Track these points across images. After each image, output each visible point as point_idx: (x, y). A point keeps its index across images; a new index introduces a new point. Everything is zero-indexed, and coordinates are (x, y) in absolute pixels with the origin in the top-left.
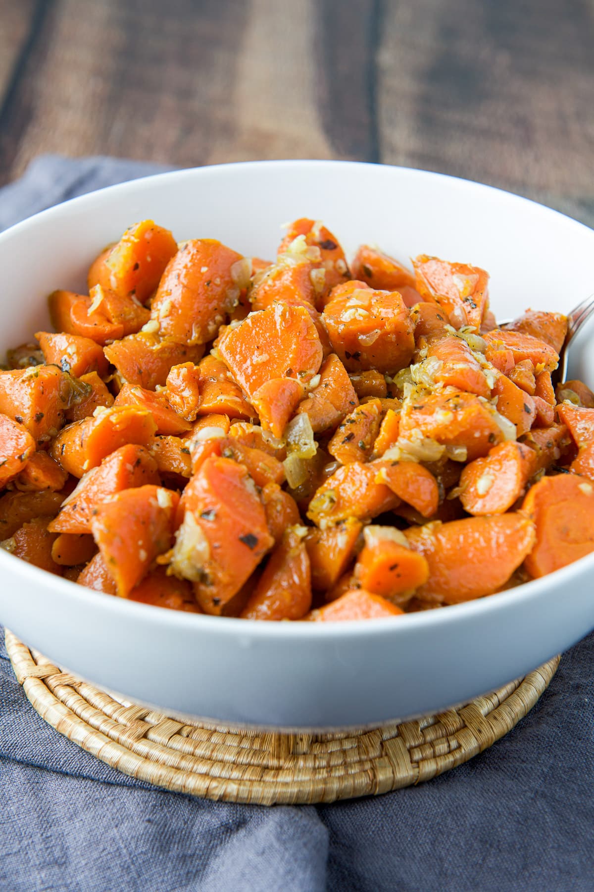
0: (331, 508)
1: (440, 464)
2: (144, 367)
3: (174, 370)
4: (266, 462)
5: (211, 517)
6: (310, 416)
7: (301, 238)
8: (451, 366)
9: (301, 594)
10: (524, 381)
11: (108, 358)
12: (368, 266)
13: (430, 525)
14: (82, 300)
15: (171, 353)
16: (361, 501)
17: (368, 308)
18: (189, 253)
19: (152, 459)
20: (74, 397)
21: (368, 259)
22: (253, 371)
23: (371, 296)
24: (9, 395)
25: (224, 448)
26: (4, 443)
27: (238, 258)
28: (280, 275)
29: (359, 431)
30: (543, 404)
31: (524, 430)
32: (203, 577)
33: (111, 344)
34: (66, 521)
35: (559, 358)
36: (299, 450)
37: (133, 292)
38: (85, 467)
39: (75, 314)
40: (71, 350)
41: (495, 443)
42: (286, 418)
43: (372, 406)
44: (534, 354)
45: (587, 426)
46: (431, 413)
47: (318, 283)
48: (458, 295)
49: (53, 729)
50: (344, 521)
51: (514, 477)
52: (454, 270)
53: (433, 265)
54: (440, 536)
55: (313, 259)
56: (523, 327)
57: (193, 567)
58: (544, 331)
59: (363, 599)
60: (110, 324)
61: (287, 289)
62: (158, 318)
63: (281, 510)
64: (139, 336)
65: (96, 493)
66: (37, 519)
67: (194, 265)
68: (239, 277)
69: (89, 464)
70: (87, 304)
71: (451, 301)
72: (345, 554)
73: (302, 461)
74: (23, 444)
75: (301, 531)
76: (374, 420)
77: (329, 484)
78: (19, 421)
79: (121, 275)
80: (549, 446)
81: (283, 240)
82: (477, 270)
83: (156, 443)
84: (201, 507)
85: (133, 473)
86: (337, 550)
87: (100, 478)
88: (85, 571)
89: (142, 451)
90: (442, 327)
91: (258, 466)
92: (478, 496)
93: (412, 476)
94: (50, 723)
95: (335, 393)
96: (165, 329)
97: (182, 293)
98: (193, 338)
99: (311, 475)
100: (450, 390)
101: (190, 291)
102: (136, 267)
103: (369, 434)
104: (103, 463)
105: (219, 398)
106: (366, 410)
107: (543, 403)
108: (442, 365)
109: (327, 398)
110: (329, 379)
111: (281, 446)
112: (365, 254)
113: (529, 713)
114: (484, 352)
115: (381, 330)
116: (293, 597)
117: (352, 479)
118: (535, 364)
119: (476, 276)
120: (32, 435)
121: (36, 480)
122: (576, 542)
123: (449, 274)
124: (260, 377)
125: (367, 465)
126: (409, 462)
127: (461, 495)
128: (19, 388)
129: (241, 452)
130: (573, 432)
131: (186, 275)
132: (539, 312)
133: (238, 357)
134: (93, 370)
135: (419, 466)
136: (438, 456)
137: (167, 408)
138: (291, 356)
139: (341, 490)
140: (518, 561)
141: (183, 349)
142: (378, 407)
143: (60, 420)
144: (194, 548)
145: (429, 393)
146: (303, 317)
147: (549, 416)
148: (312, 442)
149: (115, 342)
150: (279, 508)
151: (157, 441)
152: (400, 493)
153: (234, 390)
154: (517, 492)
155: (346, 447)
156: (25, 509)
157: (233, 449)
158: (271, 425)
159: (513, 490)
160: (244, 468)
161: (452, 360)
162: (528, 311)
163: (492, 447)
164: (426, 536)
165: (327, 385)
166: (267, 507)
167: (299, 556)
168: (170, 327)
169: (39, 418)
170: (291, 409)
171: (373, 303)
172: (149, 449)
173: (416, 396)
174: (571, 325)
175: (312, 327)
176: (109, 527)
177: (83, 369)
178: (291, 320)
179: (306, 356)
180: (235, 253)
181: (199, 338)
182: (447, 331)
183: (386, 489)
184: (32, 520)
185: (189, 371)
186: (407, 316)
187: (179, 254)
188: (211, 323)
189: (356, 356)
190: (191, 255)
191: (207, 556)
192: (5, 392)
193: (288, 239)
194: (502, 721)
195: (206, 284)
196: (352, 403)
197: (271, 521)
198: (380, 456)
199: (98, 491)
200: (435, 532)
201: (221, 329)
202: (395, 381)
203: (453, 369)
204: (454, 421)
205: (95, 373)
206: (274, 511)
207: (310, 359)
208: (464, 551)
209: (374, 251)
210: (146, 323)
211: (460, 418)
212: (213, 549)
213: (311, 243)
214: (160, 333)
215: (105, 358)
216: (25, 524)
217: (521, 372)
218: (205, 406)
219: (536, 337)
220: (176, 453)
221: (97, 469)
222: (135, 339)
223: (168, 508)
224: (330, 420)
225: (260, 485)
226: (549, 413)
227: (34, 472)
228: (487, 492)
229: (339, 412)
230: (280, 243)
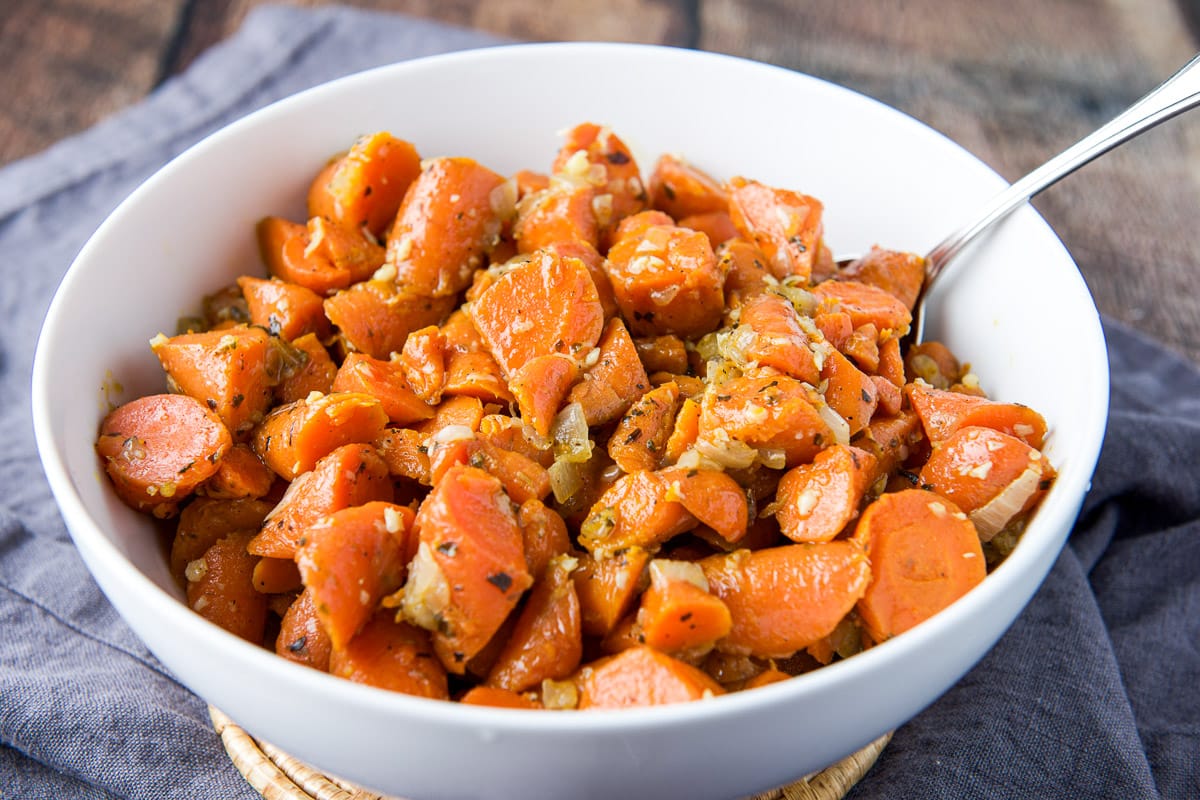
0: (608, 533)
1: (750, 472)
2: (375, 329)
3: (412, 338)
4: (525, 470)
5: (452, 552)
6: (585, 407)
7: (582, 154)
8: (768, 339)
9: (567, 646)
10: (863, 355)
11: (329, 317)
12: (670, 185)
13: (736, 556)
14: (298, 234)
15: (412, 308)
16: (647, 524)
17: (663, 255)
18: (435, 176)
19: (381, 462)
20: (285, 368)
21: (669, 176)
22: (513, 343)
23: (669, 237)
24: (199, 371)
25: (472, 452)
26: (192, 438)
27: (499, 181)
28: (553, 204)
29: (647, 425)
30: (887, 386)
31: (861, 426)
32: (442, 626)
33: (334, 295)
34: (270, 542)
35: (910, 319)
36: (570, 452)
37: (364, 223)
38: (295, 470)
39: (288, 254)
40: (282, 306)
41: (823, 446)
42: (554, 409)
43: (666, 393)
44: (879, 316)
45: (942, 419)
46: (740, 408)
47: (603, 214)
48: (782, 233)
49: (258, 794)
50: (625, 551)
51: (846, 496)
52: (778, 199)
53: (752, 192)
54: (748, 571)
55: (597, 182)
56: (867, 274)
57: (429, 612)
58: (893, 279)
59: (646, 661)
60: (332, 269)
61: (561, 223)
62: (395, 261)
63: (544, 535)
64: (369, 285)
65: (307, 509)
66: (235, 534)
67: (441, 192)
68: (500, 206)
69: (301, 466)
70: (305, 239)
71: (774, 240)
72: (624, 596)
73: (574, 466)
74: (215, 440)
75: (569, 563)
76: (667, 410)
77: (608, 499)
78: (212, 406)
79: (349, 203)
80: (893, 445)
81: (560, 151)
82: (808, 200)
83: (387, 439)
84: (438, 539)
85: (355, 483)
86: (615, 590)
87: (313, 490)
88: (294, 606)
89: (367, 451)
90: (761, 278)
91: (515, 477)
92: (798, 516)
93: (713, 491)
94: (255, 787)
95: (618, 373)
96: (405, 276)
97: (426, 230)
98: (440, 288)
99: (585, 484)
100: (766, 372)
101: (437, 227)
102: (368, 191)
103: (660, 430)
104: (317, 467)
105: (469, 378)
106: (657, 397)
107: (887, 384)
108: (757, 337)
109: (608, 381)
110: (611, 354)
111: (546, 447)
112: (667, 169)
113: (867, 775)
114: (813, 315)
115: (680, 285)
116: (558, 651)
117: (636, 494)
118: (879, 331)
119: (806, 209)
120: (227, 427)
121: (233, 486)
122: (924, 578)
123: (772, 204)
124: (522, 351)
125: (658, 473)
126: (711, 470)
127: (778, 512)
128: (212, 363)
129: (493, 458)
130: (925, 424)
131: (431, 206)
132: (889, 252)
133: (494, 323)
134: (311, 331)
135: (723, 476)
136: (748, 462)
137: (403, 387)
138: (562, 324)
139: (621, 508)
140: (848, 606)
141: (426, 302)
142: (673, 393)
143: (267, 400)
144: (430, 590)
145: (740, 374)
146: (578, 272)
147: (895, 402)
148: (587, 441)
149: (340, 293)
150: (541, 532)
151: (387, 435)
152: (698, 514)
153: (489, 366)
154: (847, 515)
155: (630, 449)
156: (219, 521)
157: (484, 455)
158: (534, 420)
159: (843, 512)
160: (496, 481)
161: (771, 331)
162: (875, 248)
163: (819, 451)
164: (730, 572)
165: (607, 363)
166: (525, 531)
167: (566, 596)
168: (410, 274)
169: (237, 402)
170: (560, 396)
171: (671, 249)
172: (377, 446)
173: (722, 378)
174: (929, 269)
175: (590, 284)
176: (320, 563)
177: (296, 332)
178: (563, 276)
179: (581, 324)
180: (496, 175)
181: (447, 287)
182: (767, 285)
183: (679, 508)
184: (229, 535)
185: (431, 339)
186: (715, 267)
187: (423, 177)
188: (464, 267)
189: (649, 317)
190: (438, 178)
191: (446, 601)
192: (195, 367)
193: (565, 152)
194: (830, 790)
195: (457, 217)
196: (640, 387)
197: (531, 550)
198: (673, 461)
199: (310, 506)
200: (741, 566)
201: (476, 275)
202: (699, 349)
203: (771, 344)
204: (769, 420)
205: (312, 336)
206: (536, 537)
207: (586, 327)
208: (778, 592)
209: (678, 164)
210: (379, 267)
211: (776, 416)
212: (454, 591)
213: (596, 159)
214: (397, 281)
215: (326, 317)
216: (219, 541)
217: (860, 342)
218: (452, 387)
219: (882, 287)
220: (412, 452)
221: (309, 474)
222: (365, 289)
223: (399, 531)
224: (610, 411)
225: (517, 500)
226: (895, 399)
227: (231, 477)
228: (811, 513)
229: (623, 400)
230: (554, 156)
